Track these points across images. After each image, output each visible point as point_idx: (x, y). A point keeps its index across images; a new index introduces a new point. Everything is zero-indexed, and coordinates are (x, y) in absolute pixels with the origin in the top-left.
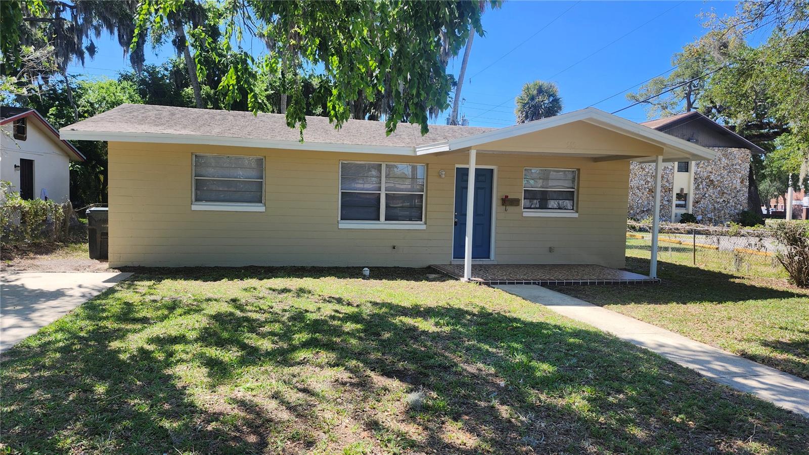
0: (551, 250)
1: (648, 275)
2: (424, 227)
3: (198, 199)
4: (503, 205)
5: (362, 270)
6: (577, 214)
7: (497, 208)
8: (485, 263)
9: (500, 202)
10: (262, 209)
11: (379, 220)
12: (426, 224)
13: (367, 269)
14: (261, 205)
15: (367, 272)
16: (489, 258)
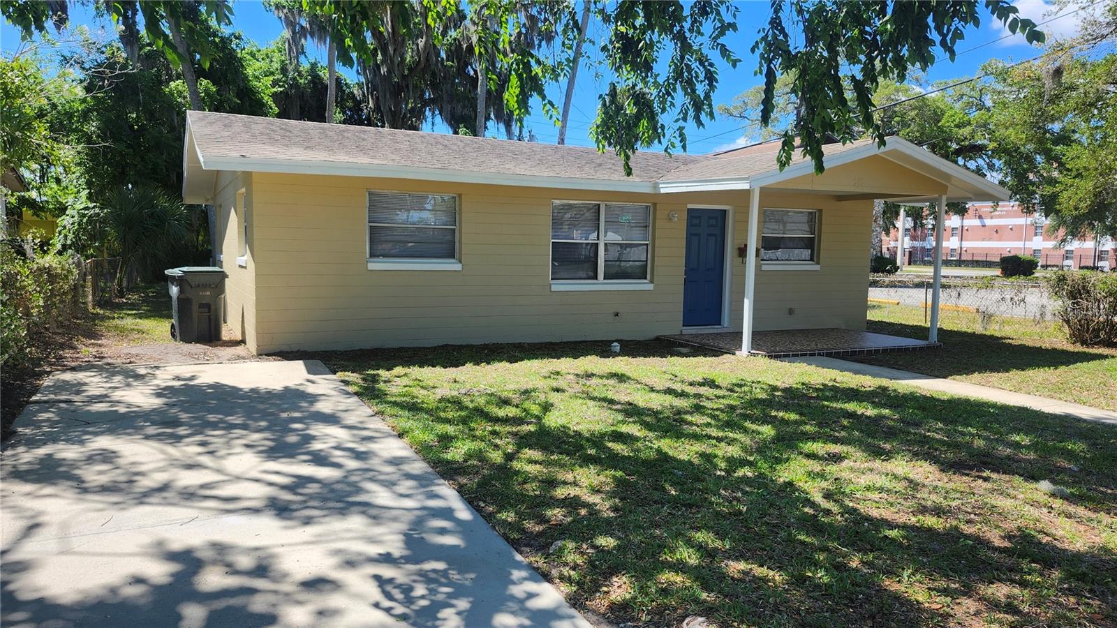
0: (791, 311)
1: (926, 338)
2: (651, 287)
3: (373, 255)
4: (740, 256)
5: (610, 346)
6: (819, 266)
7: (732, 260)
8: (715, 331)
9: (736, 252)
10: (458, 267)
11: (596, 279)
12: (652, 282)
13: (615, 344)
14: (454, 261)
15: (616, 347)
16: (720, 325)
